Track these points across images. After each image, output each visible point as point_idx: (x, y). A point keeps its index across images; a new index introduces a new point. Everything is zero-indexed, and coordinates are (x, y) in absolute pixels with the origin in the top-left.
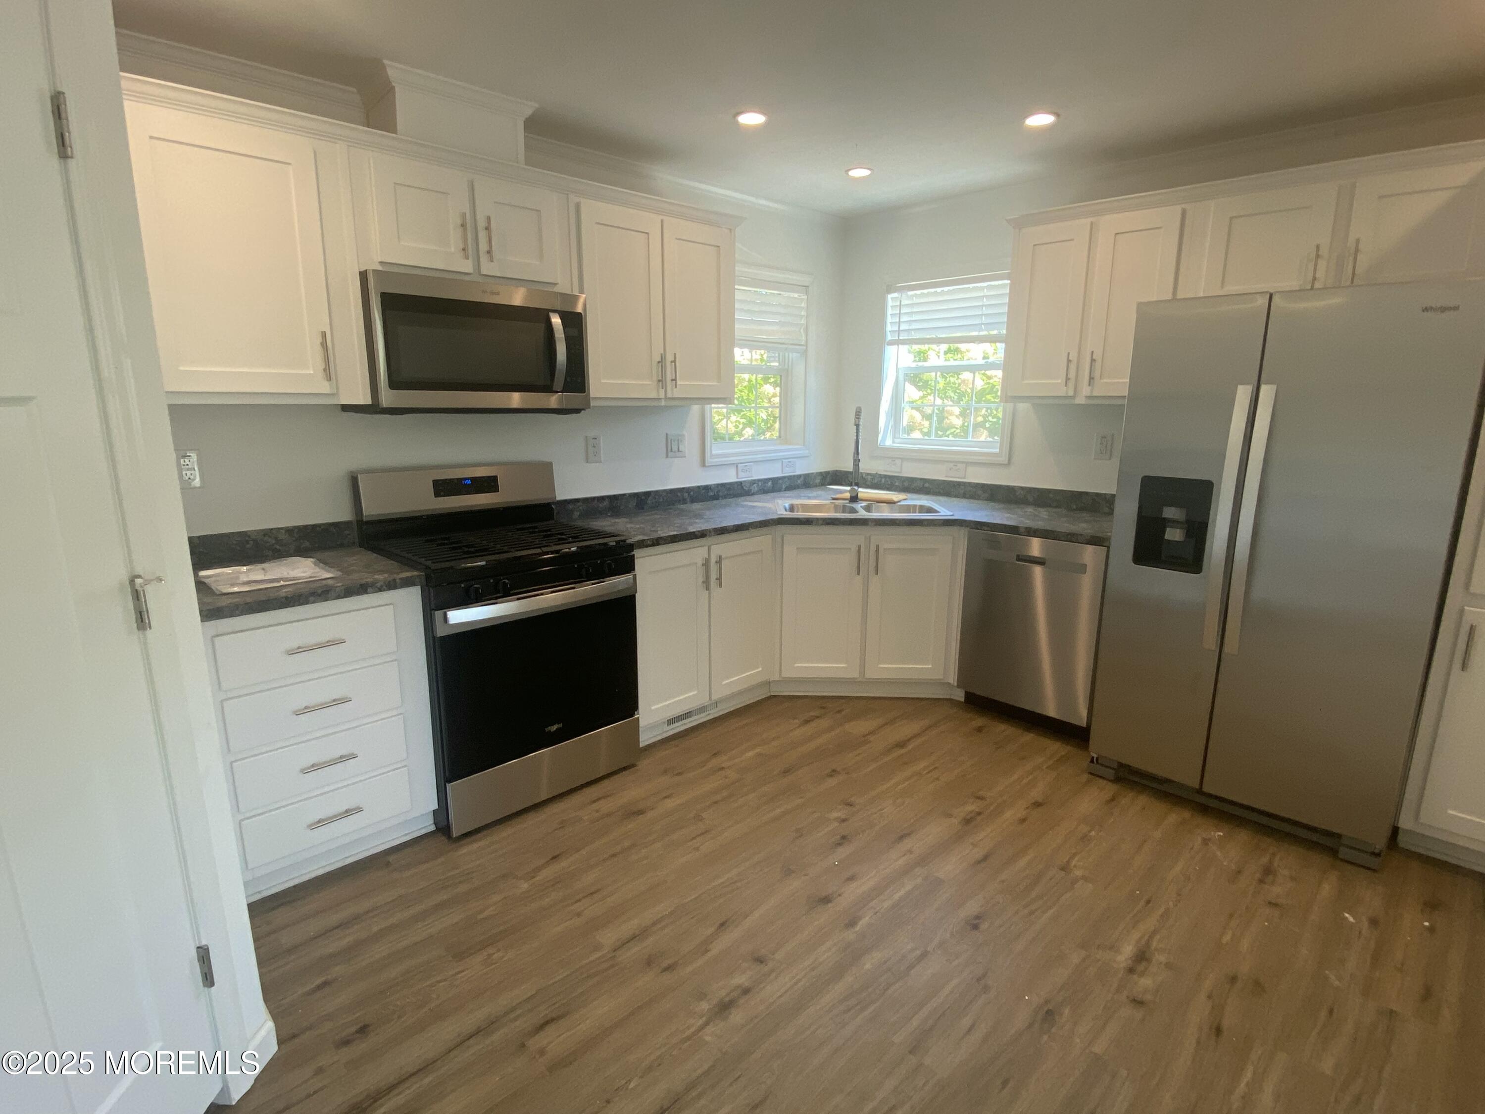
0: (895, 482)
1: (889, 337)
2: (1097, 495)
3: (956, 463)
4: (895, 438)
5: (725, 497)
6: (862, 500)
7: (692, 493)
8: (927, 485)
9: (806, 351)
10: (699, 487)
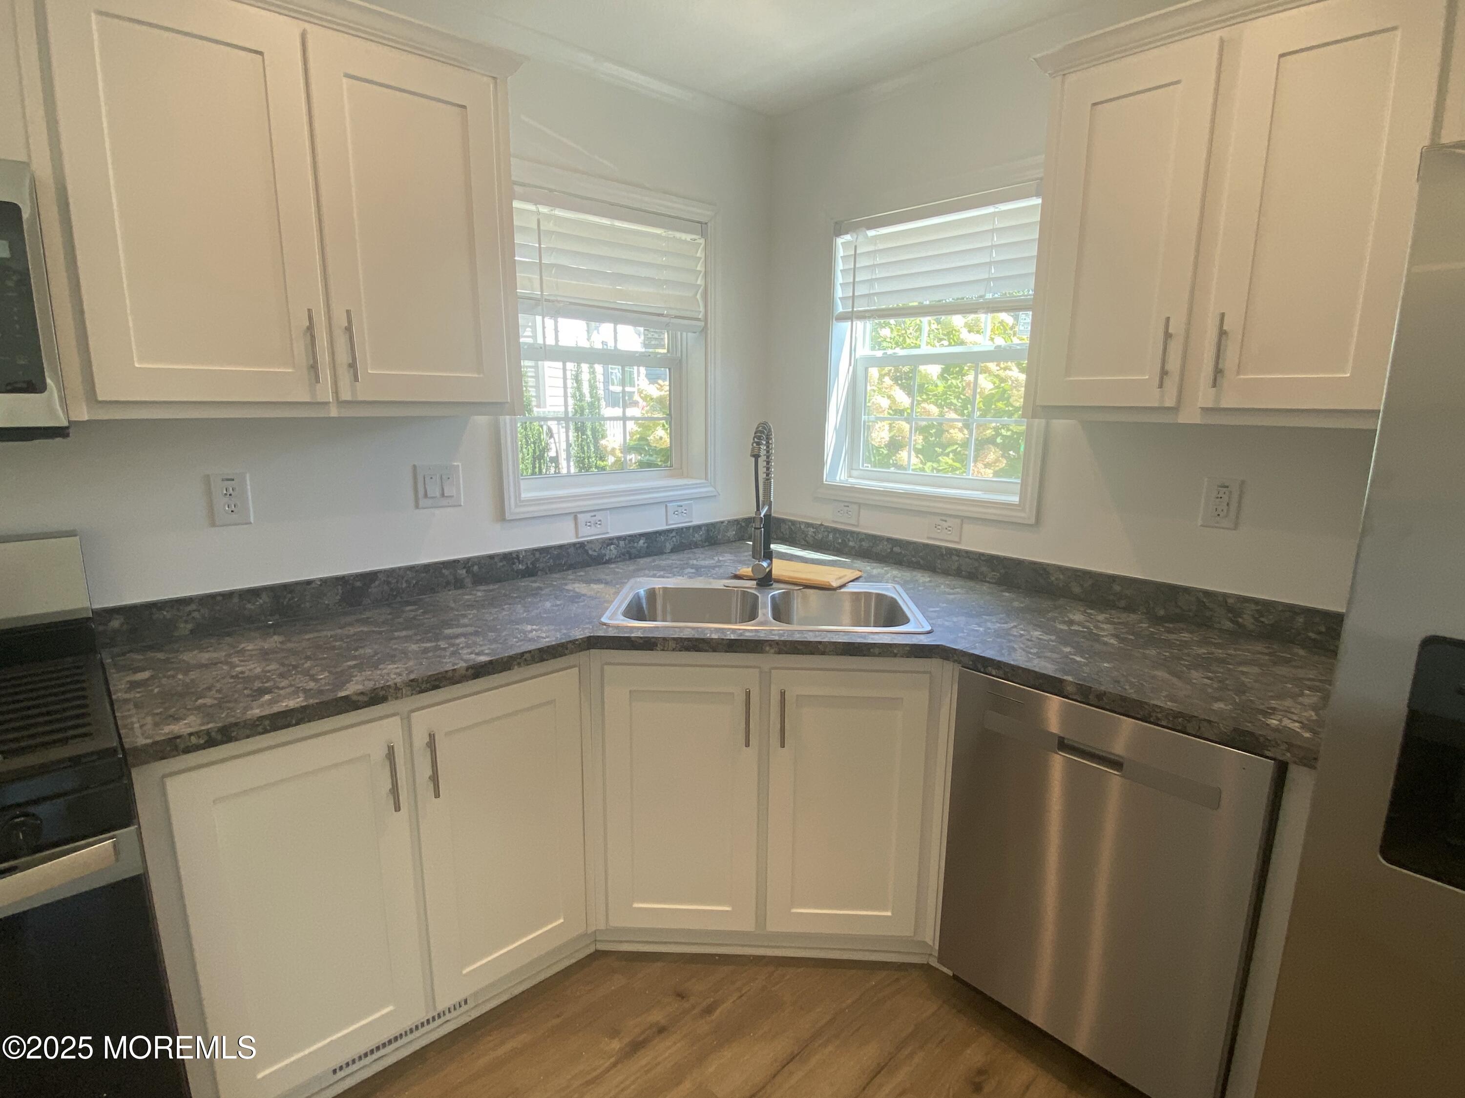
0: (849, 540)
1: (840, 309)
2: (1207, 593)
3: (945, 516)
4: (852, 469)
5: (552, 570)
6: (779, 581)
7: (476, 568)
8: (897, 549)
9: (704, 330)
10: (491, 557)
